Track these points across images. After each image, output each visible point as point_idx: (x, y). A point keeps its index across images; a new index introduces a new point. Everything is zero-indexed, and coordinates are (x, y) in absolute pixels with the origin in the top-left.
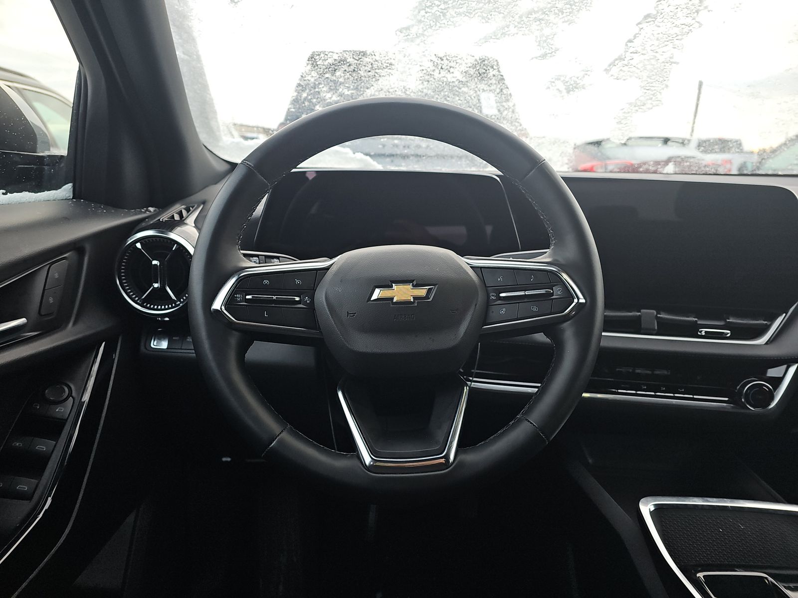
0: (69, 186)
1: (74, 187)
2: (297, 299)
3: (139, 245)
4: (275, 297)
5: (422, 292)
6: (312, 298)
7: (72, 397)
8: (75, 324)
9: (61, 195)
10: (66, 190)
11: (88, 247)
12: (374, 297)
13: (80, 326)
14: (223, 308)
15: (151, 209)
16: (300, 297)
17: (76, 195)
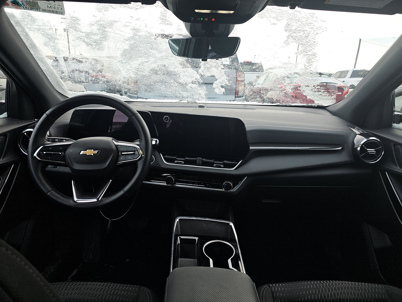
0: (6, 113)
1: (8, 113)
2: (60, 153)
3: (25, 134)
4: (52, 153)
5: (96, 152)
6: (65, 153)
7: (1, 181)
8: (2, 159)
9: (3, 116)
10: (5, 115)
11: (8, 135)
12: (81, 154)
13: (5, 159)
14: (36, 155)
15: (36, 120)
16: (61, 153)
17: (9, 116)
